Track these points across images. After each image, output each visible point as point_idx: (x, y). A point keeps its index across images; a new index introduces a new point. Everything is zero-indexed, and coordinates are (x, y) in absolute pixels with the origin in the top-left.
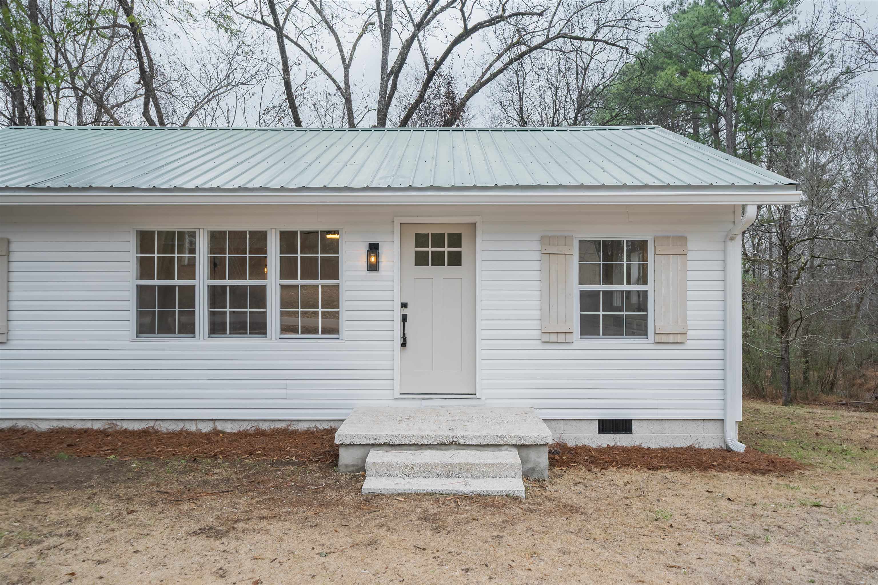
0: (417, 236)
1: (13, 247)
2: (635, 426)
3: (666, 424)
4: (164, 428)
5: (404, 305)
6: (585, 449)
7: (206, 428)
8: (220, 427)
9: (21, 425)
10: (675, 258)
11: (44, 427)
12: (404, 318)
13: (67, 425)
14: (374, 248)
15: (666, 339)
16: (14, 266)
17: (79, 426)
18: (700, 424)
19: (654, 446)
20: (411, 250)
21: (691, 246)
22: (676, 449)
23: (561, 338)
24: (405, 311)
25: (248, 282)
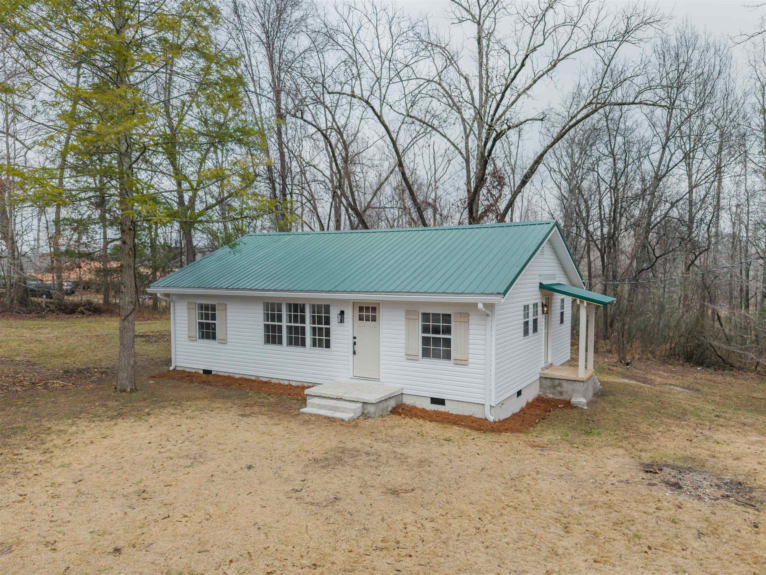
0: (360, 307)
1: (228, 307)
2: (446, 401)
3: (461, 403)
4: (273, 381)
5: (355, 338)
6: (424, 411)
7: (286, 383)
8: (292, 383)
9: (231, 375)
10: (463, 323)
11: (238, 376)
12: (355, 343)
13: (244, 376)
14: (342, 313)
15: (459, 362)
16: (228, 314)
17: (248, 377)
18: (476, 405)
19: (455, 413)
20: (357, 314)
21: (471, 317)
22: (464, 416)
23: (413, 358)
24: (355, 340)
25: (299, 325)
